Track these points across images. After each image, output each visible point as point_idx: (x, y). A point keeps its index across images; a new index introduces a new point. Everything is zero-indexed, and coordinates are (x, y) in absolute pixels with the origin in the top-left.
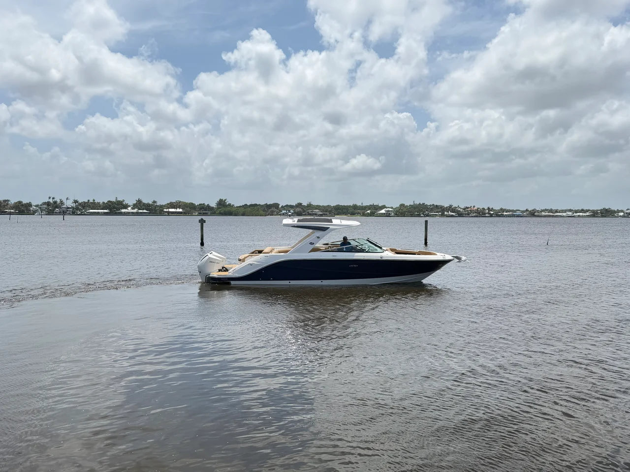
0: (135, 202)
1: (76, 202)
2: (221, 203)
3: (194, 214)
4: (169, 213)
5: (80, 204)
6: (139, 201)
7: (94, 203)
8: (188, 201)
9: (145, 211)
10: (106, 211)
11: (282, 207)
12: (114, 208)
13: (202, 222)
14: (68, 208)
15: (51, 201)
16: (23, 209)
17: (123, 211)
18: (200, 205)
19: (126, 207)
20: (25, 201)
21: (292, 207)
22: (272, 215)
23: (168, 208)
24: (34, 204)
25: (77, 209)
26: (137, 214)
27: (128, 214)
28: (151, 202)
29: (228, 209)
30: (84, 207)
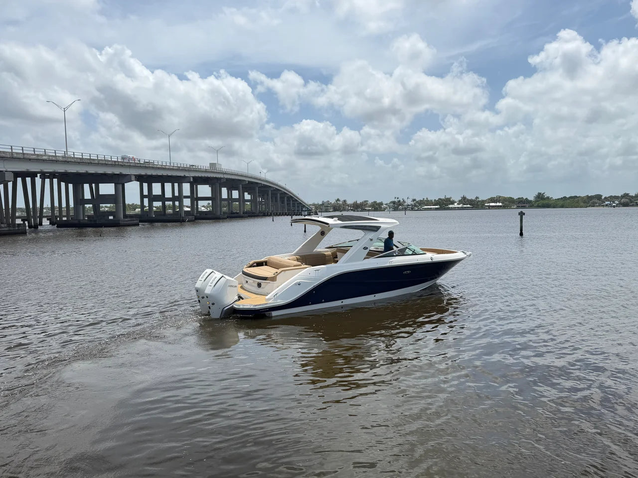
0: (460, 199)
1: (414, 200)
2: (540, 197)
3: (512, 207)
4: (490, 207)
5: (417, 202)
6: (464, 198)
7: (427, 201)
8: (507, 195)
9: (469, 206)
10: (437, 207)
11: (605, 198)
12: (444, 204)
13: (522, 214)
14: (409, 205)
15: (396, 200)
16: (377, 207)
17: (451, 206)
18: (519, 198)
19: (453, 203)
20: (378, 201)
21: (616, 197)
22: (593, 206)
23: (489, 203)
24: (384, 203)
25: (415, 205)
26: (462, 209)
27: (455, 209)
28: (474, 198)
29: (546, 202)
30: (420, 204)
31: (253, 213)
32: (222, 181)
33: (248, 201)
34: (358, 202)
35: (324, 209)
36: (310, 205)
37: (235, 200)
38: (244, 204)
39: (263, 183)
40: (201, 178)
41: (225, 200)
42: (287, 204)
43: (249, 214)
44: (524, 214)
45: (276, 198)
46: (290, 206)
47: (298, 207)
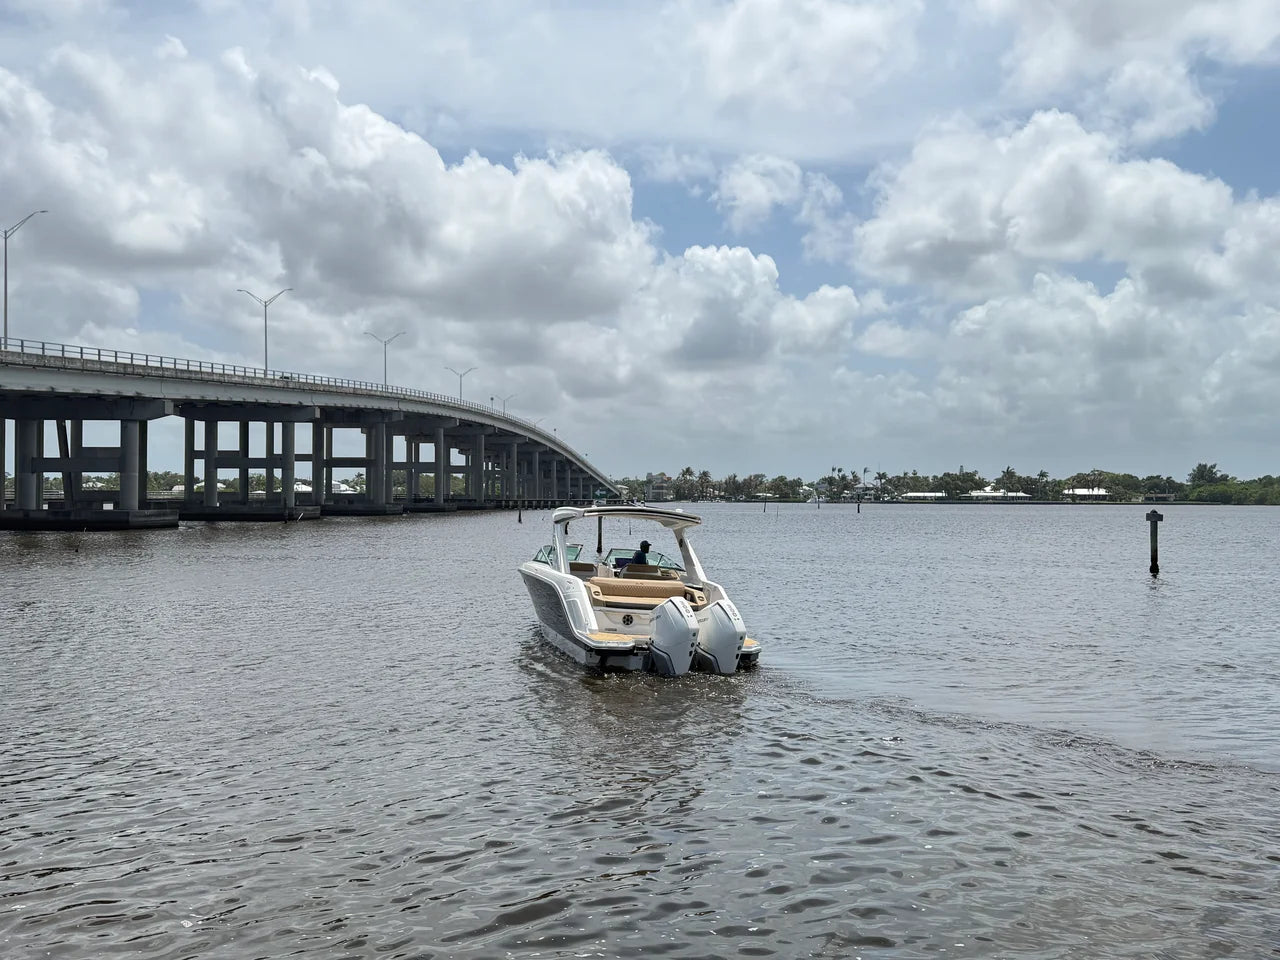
0: (1000, 475)
1: (881, 476)
2: (1203, 474)
3: (1133, 500)
4: (1077, 500)
5: (889, 481)
6: (1009, 474)
7: (915, 479)
8: (1120, 470)
9: (1021, 494)
10: (939, 494)
12: (957, 489)
13: (1155, 518)
14: (868, 489)
15: (836, 475)
16: (786, 491)
17: (975, 494)
18: (1150, 478)
19: (981, 485)
20: (790, 478)
23: (1073, 488)
24: (805, 481)
25: (884, 490)
26: (1004, 501)
27: (985, 500)
28: (1035, 476)
29: (1220, 488)
30: (896, 488)
31: (470, 501)
32: (395, 418)
33: (458, 469)
34: (740, 479)
35: (651, 492)
36: (617, 482)
37: (427, 467)
38: (449, 478)
39: (498, 425)
40: (342, 409)
41: (400, 465)
42: (559, 479)
43: (462, 504)
44: (1161, 518)
45: (530, 464)
46: (565, 486)
47: (586, 487)
